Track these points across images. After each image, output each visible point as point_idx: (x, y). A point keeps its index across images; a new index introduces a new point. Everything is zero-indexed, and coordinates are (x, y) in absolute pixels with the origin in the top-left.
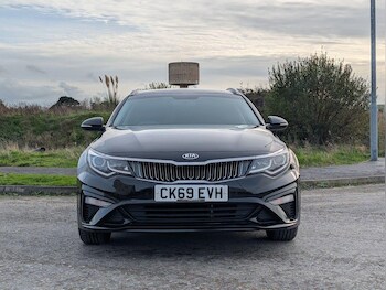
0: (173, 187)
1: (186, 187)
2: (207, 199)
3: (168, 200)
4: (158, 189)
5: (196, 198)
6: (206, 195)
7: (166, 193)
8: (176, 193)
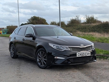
0: (80, 53)
1: (83, 53)
2: (87, 56)
3: (79, 56)
4: (77, 54)
5: (85, 55)
6: (87, 54)
7: (79, 55)
8: (81, 54)
